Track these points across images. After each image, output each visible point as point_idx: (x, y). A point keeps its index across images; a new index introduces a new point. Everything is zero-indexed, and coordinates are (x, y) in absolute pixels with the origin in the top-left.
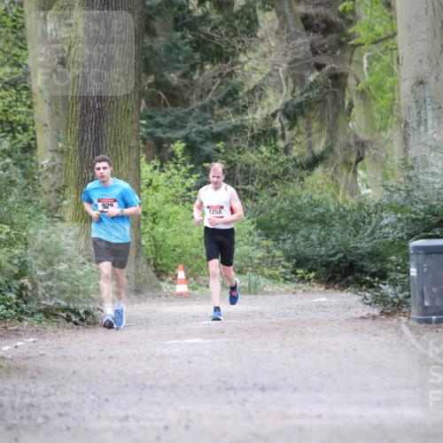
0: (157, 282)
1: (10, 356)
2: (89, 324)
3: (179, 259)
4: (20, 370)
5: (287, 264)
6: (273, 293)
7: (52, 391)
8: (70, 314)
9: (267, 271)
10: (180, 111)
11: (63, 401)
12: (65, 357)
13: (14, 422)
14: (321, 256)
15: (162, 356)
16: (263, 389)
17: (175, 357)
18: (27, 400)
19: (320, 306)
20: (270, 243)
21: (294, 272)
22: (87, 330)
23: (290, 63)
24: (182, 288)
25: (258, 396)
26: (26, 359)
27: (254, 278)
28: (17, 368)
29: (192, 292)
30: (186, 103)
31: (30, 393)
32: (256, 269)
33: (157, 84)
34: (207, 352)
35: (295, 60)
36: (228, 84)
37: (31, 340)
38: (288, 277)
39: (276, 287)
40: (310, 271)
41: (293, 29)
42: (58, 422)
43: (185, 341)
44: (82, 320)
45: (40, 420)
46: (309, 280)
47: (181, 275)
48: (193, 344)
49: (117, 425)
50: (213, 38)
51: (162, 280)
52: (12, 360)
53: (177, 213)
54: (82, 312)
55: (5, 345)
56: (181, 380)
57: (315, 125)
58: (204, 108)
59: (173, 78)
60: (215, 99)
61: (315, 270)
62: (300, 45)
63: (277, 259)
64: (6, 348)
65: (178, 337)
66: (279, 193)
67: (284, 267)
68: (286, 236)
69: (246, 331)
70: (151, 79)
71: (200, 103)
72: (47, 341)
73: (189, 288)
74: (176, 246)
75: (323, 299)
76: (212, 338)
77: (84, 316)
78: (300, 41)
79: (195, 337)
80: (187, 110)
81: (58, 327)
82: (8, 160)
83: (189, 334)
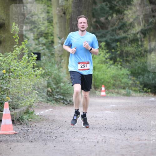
0: (95, 91)
1: (43, 115)
2: (71, 105)
3: (102, 83)
4: (47, 120)
5: (140, 86)
6: (135, 96)
7: (58, 128)
8: (64, 101)
9: (133, 89)
10: (104, 31)
11: (62, 131)
12: (62, 116)
13: (45, 138)
14: (153, 84)
15: (96, 117)
16: (132, 130)
17: (101, 118)
18: (50, 131)
19: (152, 101)
20: (134, 78)
21: (143, 89)
22: (70, 107)
23: (144, 15)
24: (103, 93)
25: (130, 132)
26: (49, 116)
27: (129, 91)
28: (46, 119)
29: (107, 95)
30: (107, 28)
31: (51, 128)
32: (130, 87)
33: (96, 22)
34: (112, 116)
35: (146, 14)
36: (121, 22)
37: (51, 110)
38: (141, 91)
39: (136, 94)
40: (149, 89)
41: (145, 3)
42: (60, 139)
43: (104, 112)
44: (68, 103)
45: (54, 138)
46: (148, 92)
47: (103, 89)
48: (107, 113)
49: (80, 140)
50: (117, 6)
51: (96, 90)
52: (44, 116)
53: (102, 67)
54: (68, 100)
55: (42, 111)
56: (103, 126)
57: (152, 37)
58: (113, 30)
59: (102, 19)
60: (117, 27)
61: (151, 89)
62: (148, 9)
63: (137, 84)
64: (42, 112)
65: (102, 110)
66: (139, 61)
67: (139, 87)
68: (141, 76)
69: (126, 109)
70: (95, 20)
71: (111, 29)
72: (56, 110)
73: (106, 93)
74: (102, 79)
75: (153, 99)
76: (114, 111)
77: (69, 102)
78: (148, 7)
79: (108, 111)
80: (107, 31)
81: (60, 105)
82: (44, 47)
83: (106, 110)
